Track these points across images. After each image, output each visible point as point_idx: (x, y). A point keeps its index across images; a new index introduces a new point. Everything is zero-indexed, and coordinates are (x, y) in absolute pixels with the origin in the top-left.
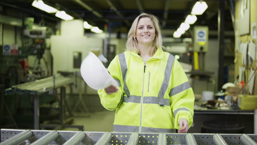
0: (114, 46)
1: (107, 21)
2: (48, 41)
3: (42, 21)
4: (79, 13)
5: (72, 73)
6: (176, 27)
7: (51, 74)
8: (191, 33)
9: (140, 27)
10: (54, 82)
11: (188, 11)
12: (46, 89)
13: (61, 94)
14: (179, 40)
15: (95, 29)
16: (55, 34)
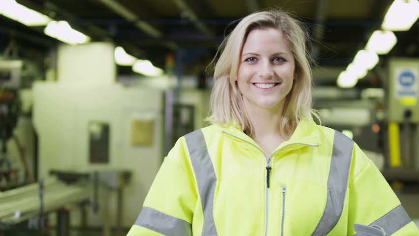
0: (191, 108)
1: (172, 45)
2: (26, 96)
3: (12, 46)
4: (104, 27)
5: (86, 176)
6: (344, 60)
7: (33, 177)
8: (382, 75)
9: (250, 56)
10: (41, 196)
11: (374, 21)
12: (22, 215)
13: (58, 228)
14: (352, 94)
15: (144, 67)
16: (44, 78)
